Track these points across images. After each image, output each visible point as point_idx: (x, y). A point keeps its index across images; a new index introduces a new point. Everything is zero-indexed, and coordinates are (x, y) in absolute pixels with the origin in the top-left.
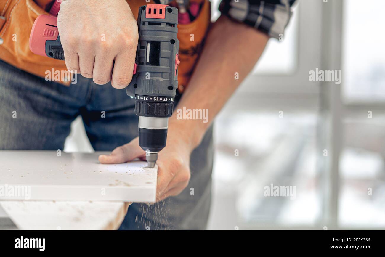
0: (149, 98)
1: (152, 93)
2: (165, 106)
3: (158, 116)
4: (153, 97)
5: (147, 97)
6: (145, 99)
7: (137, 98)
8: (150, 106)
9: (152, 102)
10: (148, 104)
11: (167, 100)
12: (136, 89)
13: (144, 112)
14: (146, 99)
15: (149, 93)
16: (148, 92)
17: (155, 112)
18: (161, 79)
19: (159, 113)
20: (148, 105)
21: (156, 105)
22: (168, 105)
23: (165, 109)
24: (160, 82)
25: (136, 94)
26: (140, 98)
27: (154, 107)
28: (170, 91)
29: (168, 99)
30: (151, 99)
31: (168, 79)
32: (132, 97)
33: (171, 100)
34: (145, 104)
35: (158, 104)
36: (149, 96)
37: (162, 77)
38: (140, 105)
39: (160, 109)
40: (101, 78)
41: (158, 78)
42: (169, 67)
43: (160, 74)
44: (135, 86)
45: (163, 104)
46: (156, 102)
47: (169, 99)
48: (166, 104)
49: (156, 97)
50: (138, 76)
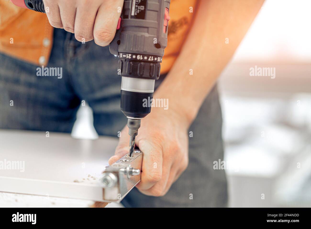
0: (132, 56)
1: (135, 51)
2: (151, 67)
3: (141, 77)
4: (136, 55)
5: (130, 55)
6: (127, 57)
7: (120, 56)
8: (133, 66)
9: (135, 61)
10: (131, 63)
11: (152, 59)
12: (119, 45)
13: (127, 72)
14: (129, 56)
15: (133, 50)
16: (131, 49)
17: (138, 72)
18: (147, 35)
19: (143, 74)
20: (131, 65)
21: (139, 64)
22: (153, 66)
23: (150, 69)
24: (145, 38)
25: (119, 51)
26: (122, 56)
27: (137, 66)
28: (156, 49)
29: (154, 58)
30: (134, 57)
31: (155, 35)
32: (116, 56)
33: (157, 60)
34: (128, 63)
35: (142, 63)
36: (133, 54)
37: (148, 32)
38: (122, 63)
39: (144, 69)
40: (83, 33)
41: (143, 34)
42: (156, 22)
43: (146, 29)
44: (119, 43)
45: (148, 64)
46: (140, 61)
47: (156, 59)
48: (152, 64)
49: (140, 55)
50: (122, 31)
